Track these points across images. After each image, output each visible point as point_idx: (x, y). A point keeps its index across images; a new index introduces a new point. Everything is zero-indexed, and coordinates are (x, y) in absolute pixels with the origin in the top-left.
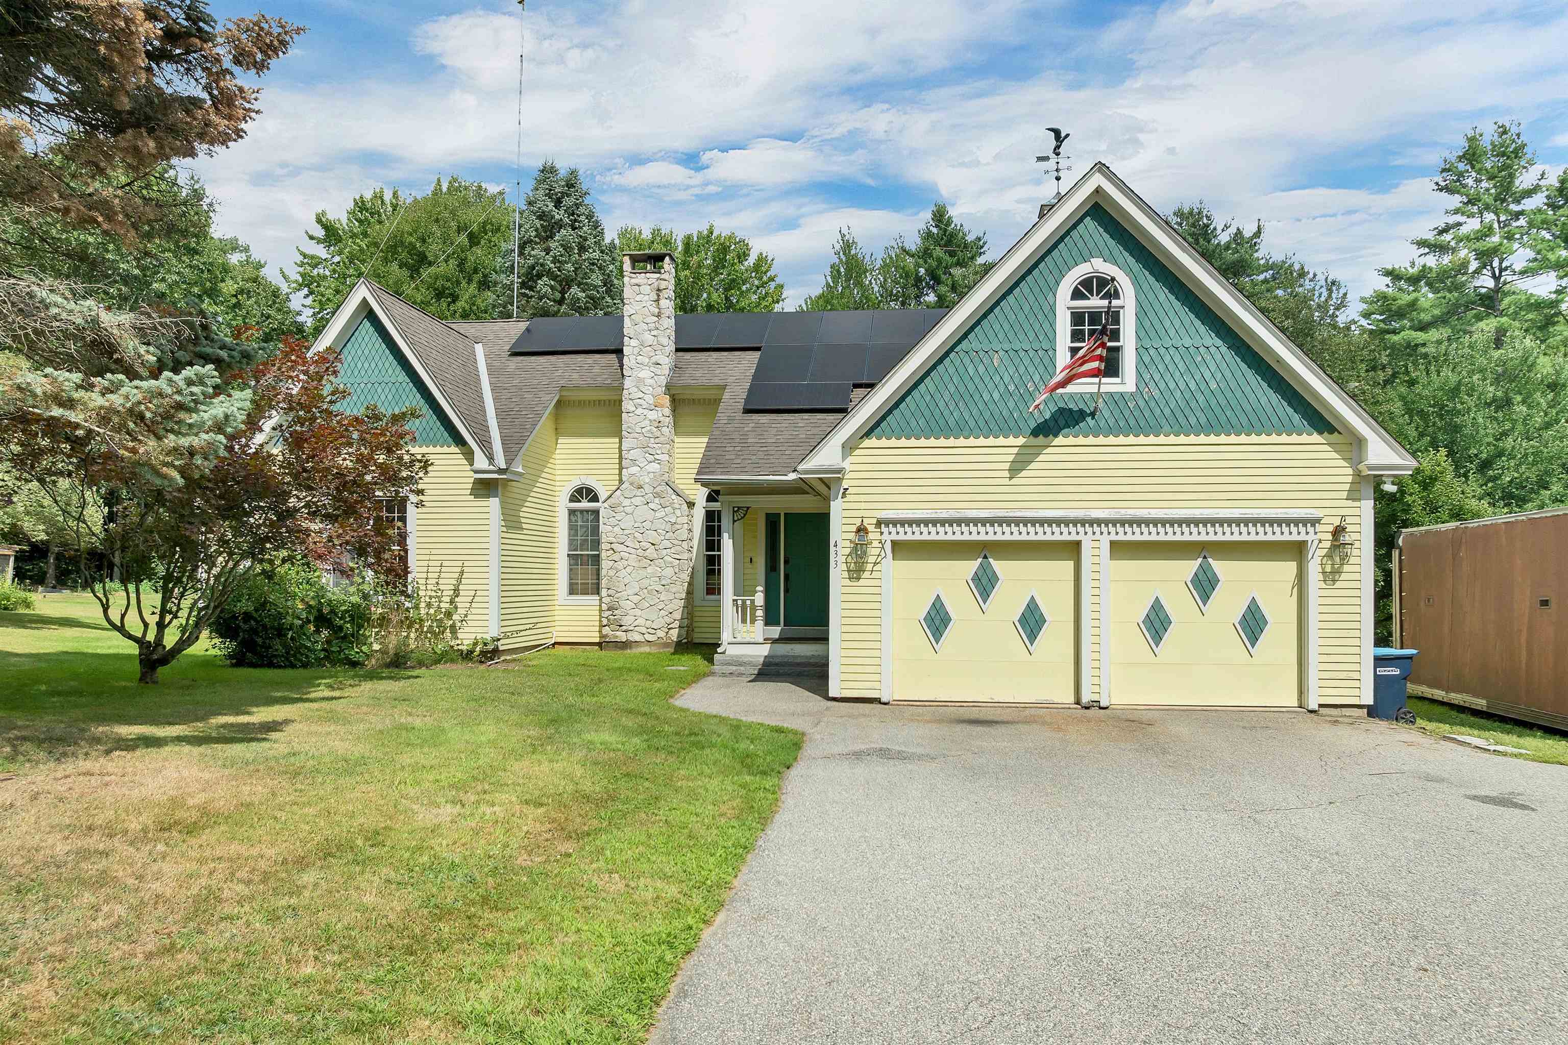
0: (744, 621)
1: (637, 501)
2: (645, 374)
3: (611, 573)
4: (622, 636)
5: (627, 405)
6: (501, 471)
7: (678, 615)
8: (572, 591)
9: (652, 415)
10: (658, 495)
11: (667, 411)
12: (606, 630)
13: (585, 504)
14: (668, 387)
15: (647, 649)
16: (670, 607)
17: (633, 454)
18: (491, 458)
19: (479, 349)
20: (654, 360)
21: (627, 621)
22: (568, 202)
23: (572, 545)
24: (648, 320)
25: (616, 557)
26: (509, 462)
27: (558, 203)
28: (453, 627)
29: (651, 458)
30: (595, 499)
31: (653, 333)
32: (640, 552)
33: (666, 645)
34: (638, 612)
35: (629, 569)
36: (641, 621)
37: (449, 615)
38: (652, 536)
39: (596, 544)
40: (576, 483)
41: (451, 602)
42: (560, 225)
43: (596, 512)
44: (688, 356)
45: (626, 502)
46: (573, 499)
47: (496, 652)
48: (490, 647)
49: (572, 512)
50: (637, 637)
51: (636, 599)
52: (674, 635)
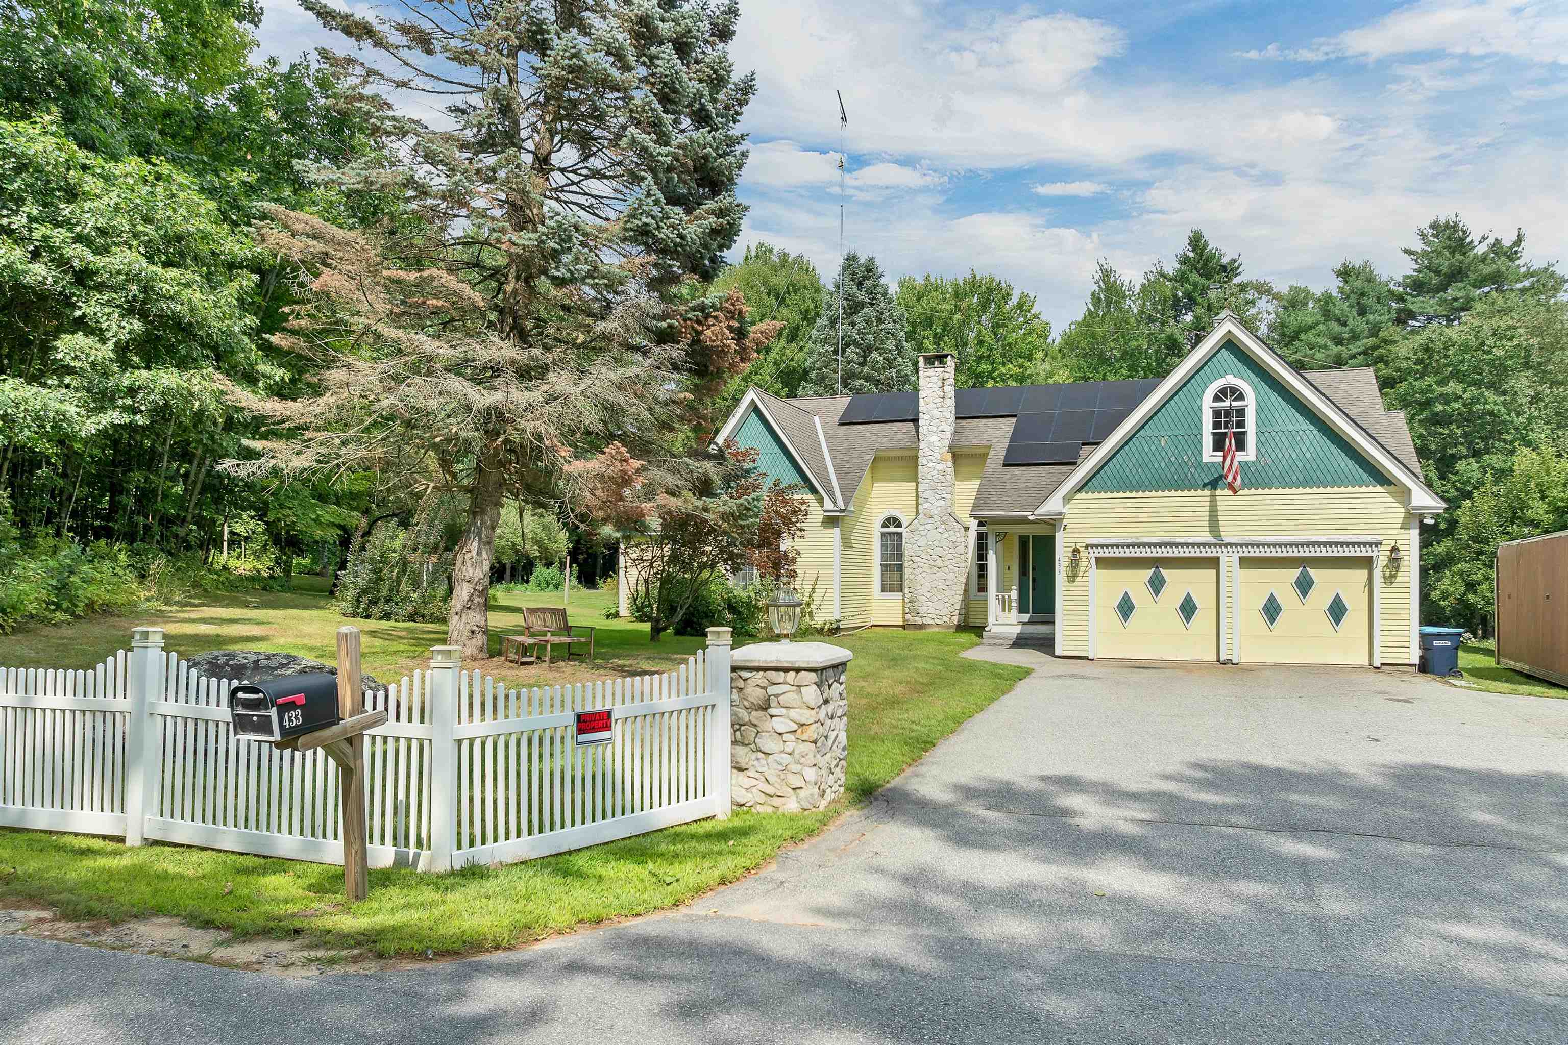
0: (1003, 610)
1: (929, 526)
2: (934, 438)
3: (912, 577)
4: (919, 621)
5: (922, 460)
6: (841, 511)
7: (958, 606)
8: (883, 591)
9: (940, 467)
10: (943, 523)
11: (950, 464)
12: (908, 617)
13: (892, 529)
14: (951, 448)
15: (937, 630)
16: (952, 601)
17: (926, 494)
18: (835, 503)
19: (816, 419)
20: (941, 428)
21: (923, 610)
22: (868, 283)
23: (883, 557)
24: (936, 401)
25: (915, 566)
26: (846, 504)
27: (860, 284)
28: (811, 612)
29: (938, 497)
30: (899, 525)
31: (940, 409)
32: (932, 562)
33: (950, 627)
34: (930, 604)
35: (924, 574)
36: (931, 610)
37: (808, 604)
38: (939, 551)
39: (900, 557)
40: (886, 514)
41: (810, 596)
42: (862, 305)
43: (900, 535)
44: (964, 422)
45: (922, 528)
46: (884, 525)
47: (838, 629)
48: (834, 626)
49: (883, 534)
50: (930, 622)
51: (929, 595)
52: (955, 620)
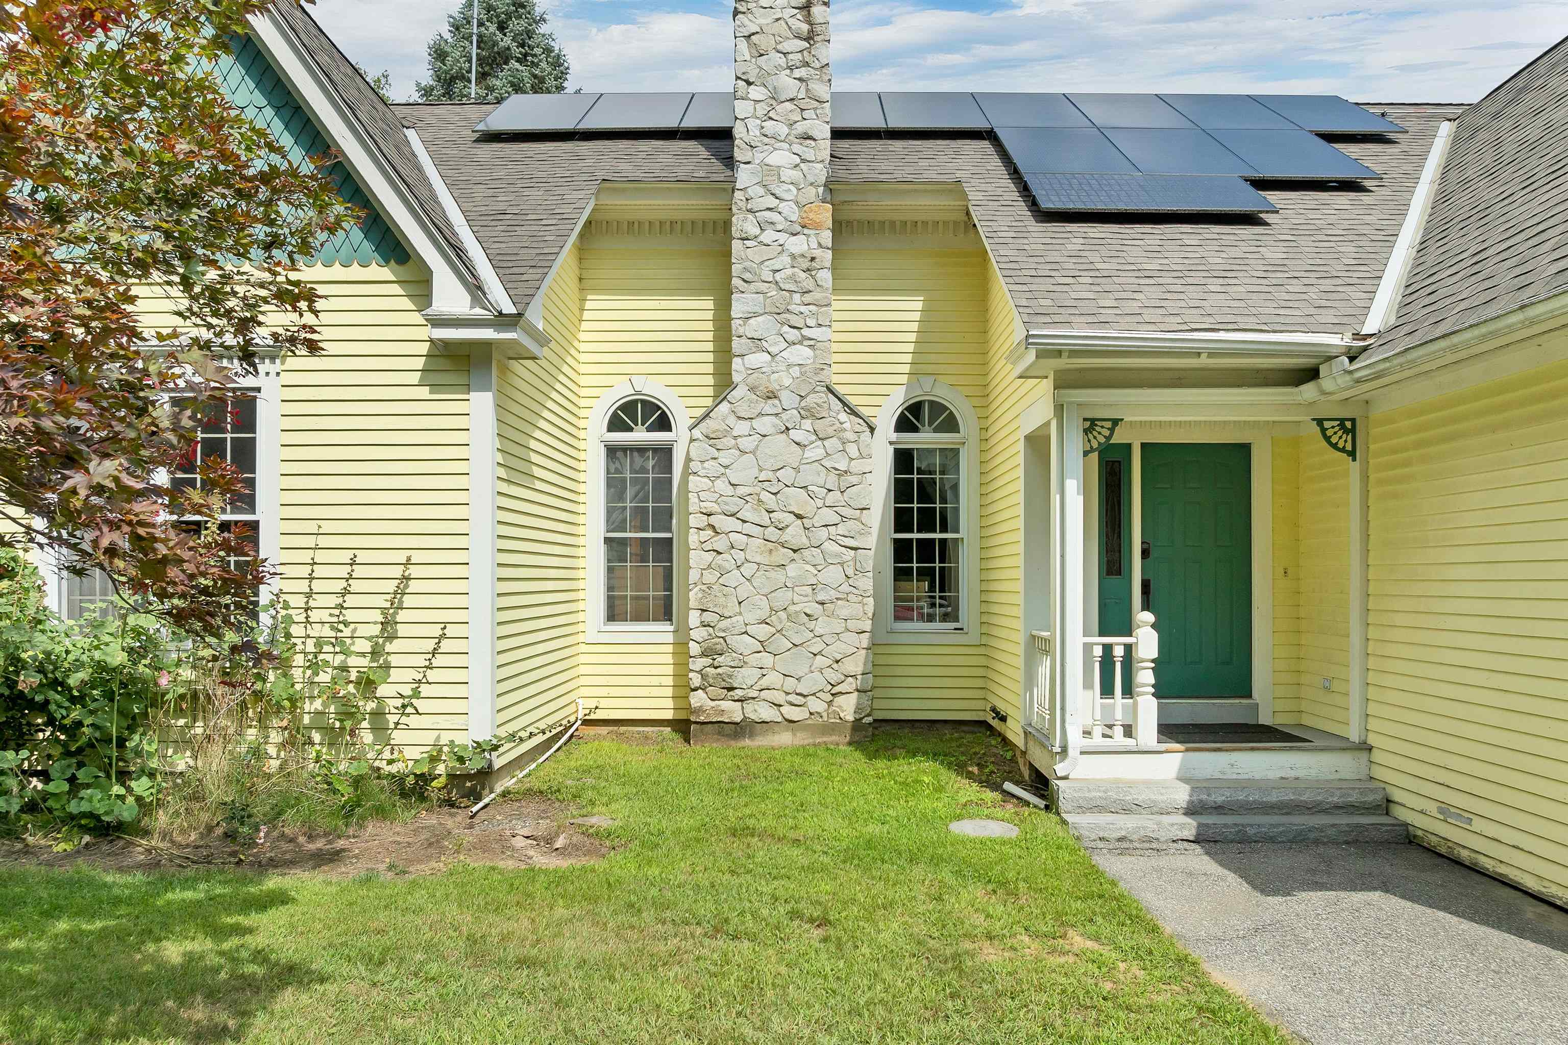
0: (1107, 690)
1: (765, 424)
2: (781, 157)
3: (710, 577)
4: (733, 711)
5: (743, 224)
6: (502, 320)
7: (855, 665)
8: (612, 616)
9: (798, 245)
10: (809, 413)
11: (827, 237)
12: (698, 699)
13: (640, 435)
14: (830, 186)
15: (785, 738)
16: (837, 649)
17: (756, 326)
18: (476, 289)
19: (411, 134)
20: (801, 128)
21: (745, 677)
22: (516, 25)
23: (614, 520)
24: (786, 46)
25: (720, 543)
26: (523, 299)
27: (502, 27)
28: (378, 715)
29: (793, 335)
30: (664, 424)
31: (797, 73)
32: (772, 533)
33: (828, 729)
34: (767, 660)
35: (748, 570)
36: (773, 679)
37: (367, 685)
38: (796, 499)
39: (664, 518)
40: (622, 391)
41: (375, 653)
42: (504, 57)
43: (665, 453)
45: (742, 428)
46: (616, 424)
47: (486, 774)
48: (473, 766)
49: (612, 451)
50: (765, 713)
51: (763, 631)
52: (847, 708)
